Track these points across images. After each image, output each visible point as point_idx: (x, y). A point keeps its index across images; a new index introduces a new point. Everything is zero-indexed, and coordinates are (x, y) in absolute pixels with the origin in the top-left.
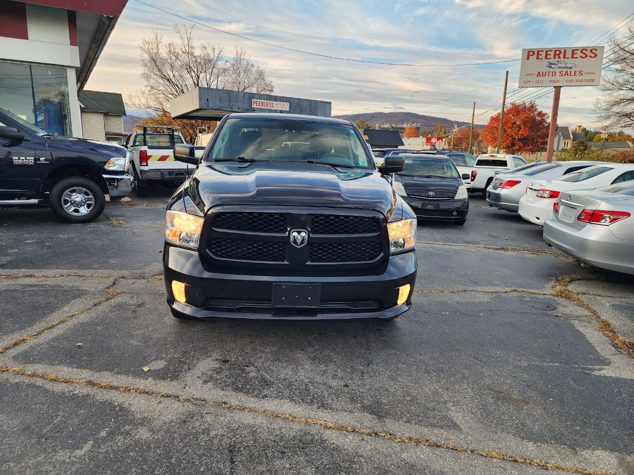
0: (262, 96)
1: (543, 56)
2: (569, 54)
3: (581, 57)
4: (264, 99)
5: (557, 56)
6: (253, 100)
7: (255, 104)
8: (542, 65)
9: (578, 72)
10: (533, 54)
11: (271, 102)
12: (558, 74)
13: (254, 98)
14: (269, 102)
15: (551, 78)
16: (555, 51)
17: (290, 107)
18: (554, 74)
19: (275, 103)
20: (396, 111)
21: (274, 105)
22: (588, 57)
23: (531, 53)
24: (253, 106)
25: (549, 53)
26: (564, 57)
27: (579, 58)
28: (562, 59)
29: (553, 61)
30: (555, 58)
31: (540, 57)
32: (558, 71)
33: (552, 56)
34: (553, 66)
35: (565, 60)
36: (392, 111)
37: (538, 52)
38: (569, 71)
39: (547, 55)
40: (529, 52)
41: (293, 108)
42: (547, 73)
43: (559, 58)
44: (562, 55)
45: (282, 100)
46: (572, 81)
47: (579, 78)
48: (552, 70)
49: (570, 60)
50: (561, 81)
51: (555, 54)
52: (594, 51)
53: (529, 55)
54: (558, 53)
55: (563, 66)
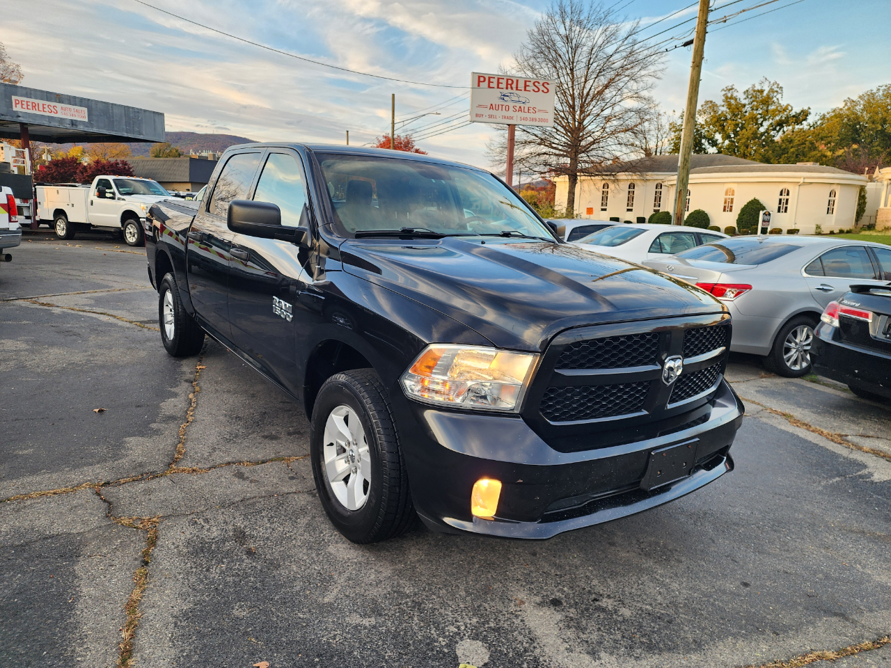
0: (32, 92)
1: (494, 85)
2: (521, 85)
3: (534, 90)
4: (36, 98)
5: (509, 86)
6: (14, 98)
7: (19, 106)
8: (493, 96)
9: (531, 109)
10: (484, 81)
11: (53, 104)
12: (511, 109)
13: (16, 95)
14: (48, 103)
15: (505, 113)
16: (507, 80)
17: (89, 115)
18: (507, 108)
19: (59, 106)
20: (216, 133)
21: (59, 109)
22: (541, 91)
23: (482, 79)
24: (15, 109)
25: (501, 81)
26: (517, 89)
27: (532, 91)
28: (514, 91)
29: (505, 91)
30: (507, 88)
31: (491, 85)
32: (511, 104)
33: (504, 85)
34: (506, 98)
35: (518, 92)
36: (209, 132)
37: (489, 78)
38: (522, 105)
39: (498, 83)
40: (479, 77)
41: (94, 118)
42: (500, 106)
43: (512, 88)
44: (514, 86)
45: (72, 103)
46: (525, 119)
47: (532, 116)
48: (505, 104)
49: (523, 93)
50: (515, 118)
51: (507, 84)
52: (545, 85)
53: (479, 81)
54: (510, 82)
55: (516, 99)
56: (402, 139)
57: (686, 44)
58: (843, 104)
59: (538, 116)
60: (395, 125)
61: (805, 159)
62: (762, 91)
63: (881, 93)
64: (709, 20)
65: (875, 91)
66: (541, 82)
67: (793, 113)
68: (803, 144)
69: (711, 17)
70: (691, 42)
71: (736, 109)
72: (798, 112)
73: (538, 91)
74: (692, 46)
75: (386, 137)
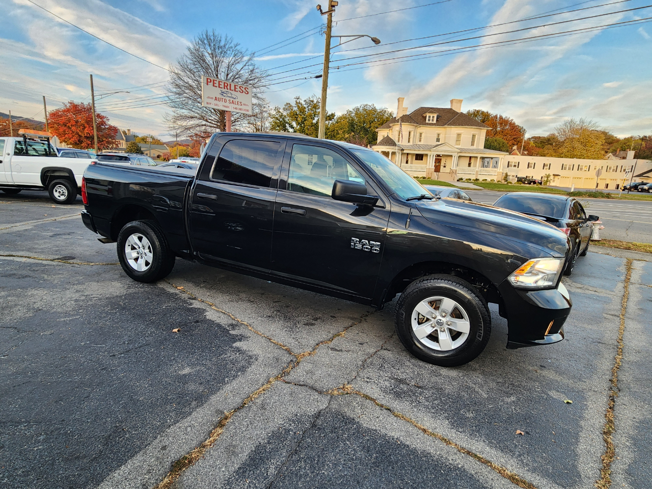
1: (217, 85)
2: (233, 87)
3: (240, 91)
8: (217, 92)
9: (239, 103)
10: (211, 82)
12: (228, 101)
15: (224, 103)
18: (225, 101)
23: (209, 80)
28: (229, 90)
29: (223, 90)
30: (224, 88)
32: (228, 99)
34: (224, 95)
35: (231, 91)
37: (214, 81)
38: (234, 100)
39: (219, 84)
42: (221, 99)
43: (227, 89)
44: (229, 87)
46: (236, 108)
47: (240, 107)
48: (224, 98)
49: (233, 92)
50: (230, 107)
51: (224, 86)
52: (246, 89)
53: (207, 82)
54: (226, 85)
55: (230, 95)
56: (86, 106)
57: (317, 77)
58: (347, 112)
59: (243, 107)
60: (95, 97)
61: (335, 139)
62: (312, 101)
63: (362, 108)
64: (330, 66)
65: (359, 107)
66: (244, 87)
67: (328, 115)
68: (334, 131)
69: (330, 65)
70: (320, 76)
71: (302, 110)
72: (330, 114)
73: (243, 92)
74: (321, 79)
75: (71, 103)
